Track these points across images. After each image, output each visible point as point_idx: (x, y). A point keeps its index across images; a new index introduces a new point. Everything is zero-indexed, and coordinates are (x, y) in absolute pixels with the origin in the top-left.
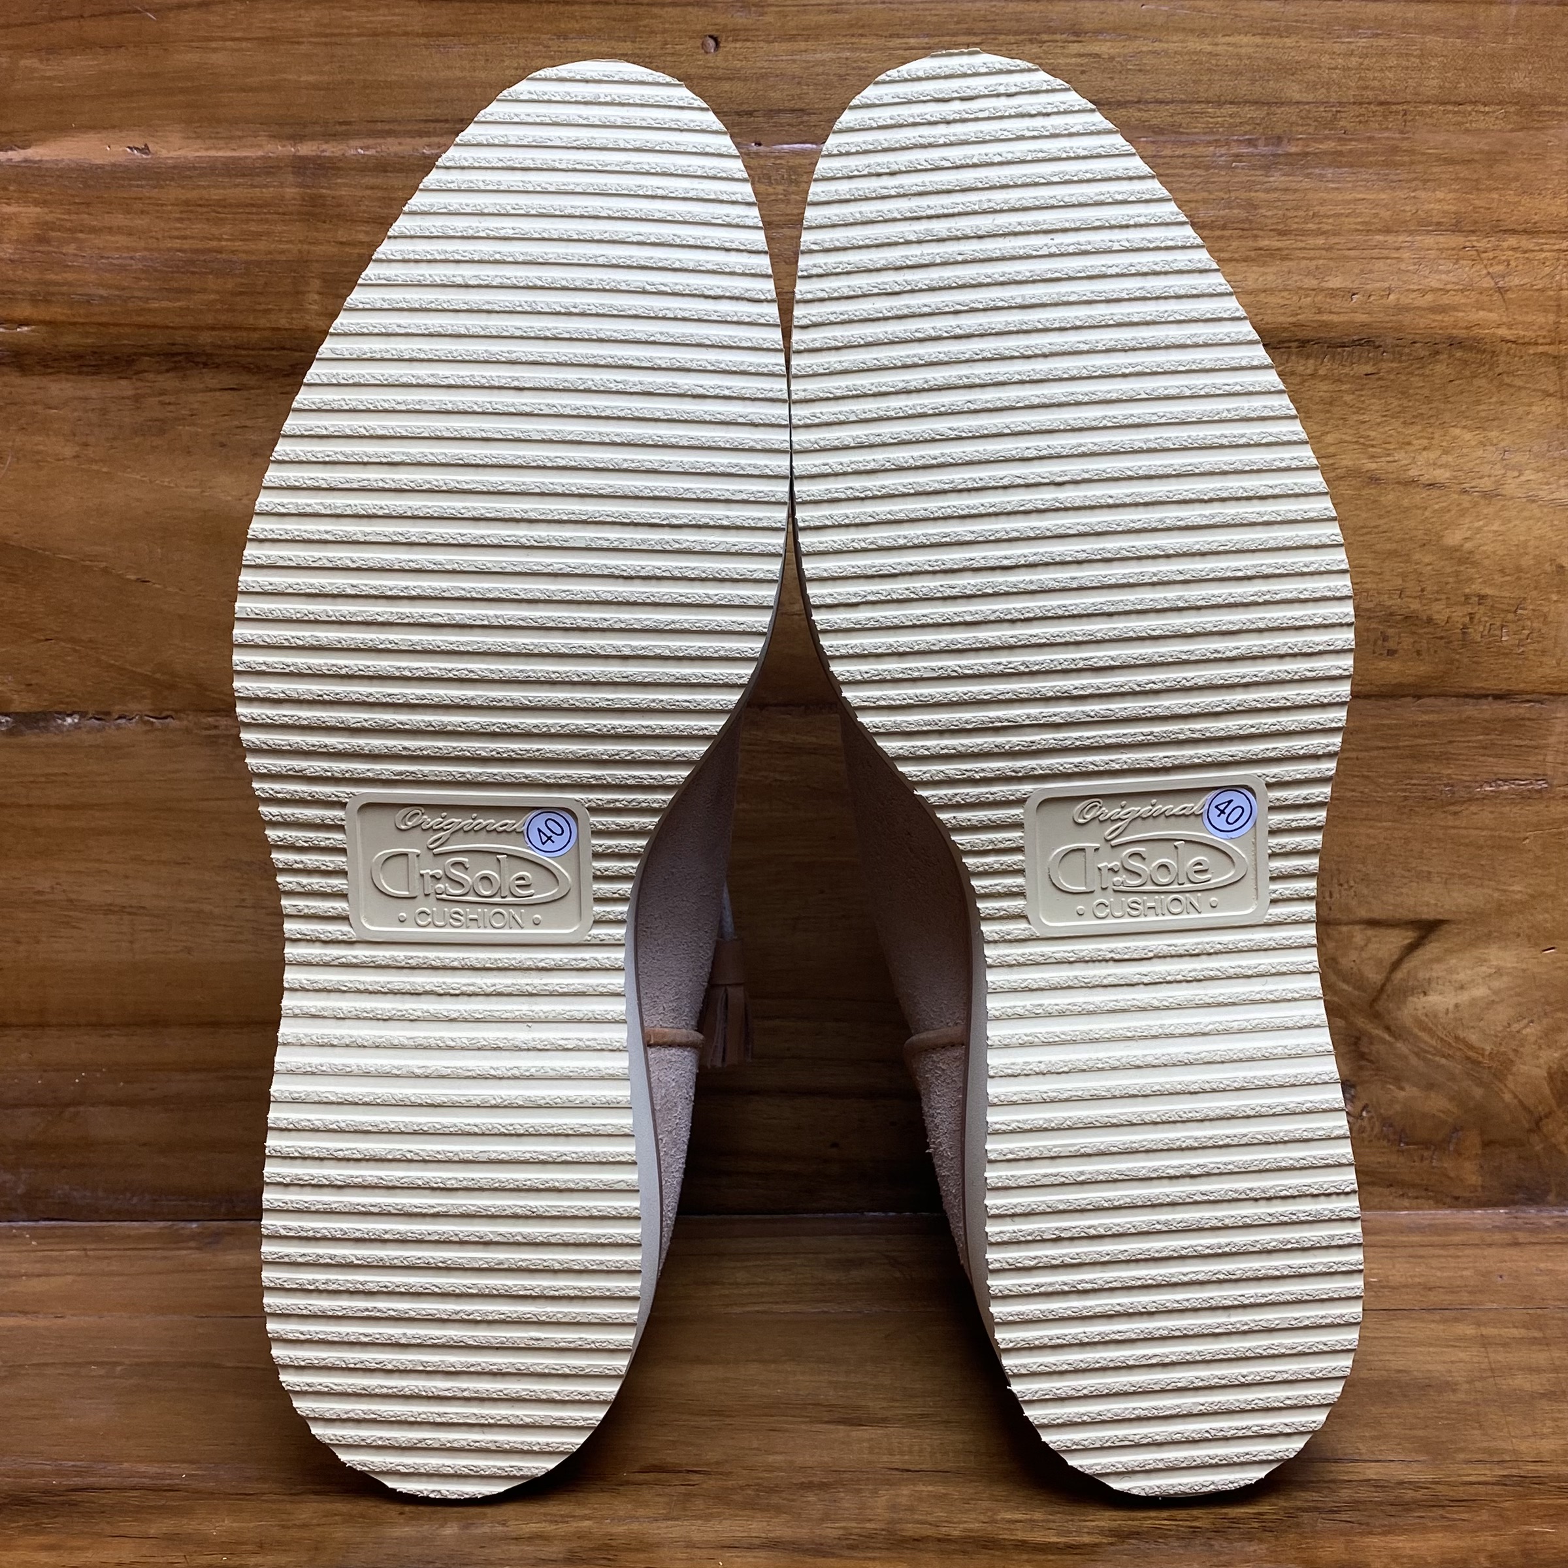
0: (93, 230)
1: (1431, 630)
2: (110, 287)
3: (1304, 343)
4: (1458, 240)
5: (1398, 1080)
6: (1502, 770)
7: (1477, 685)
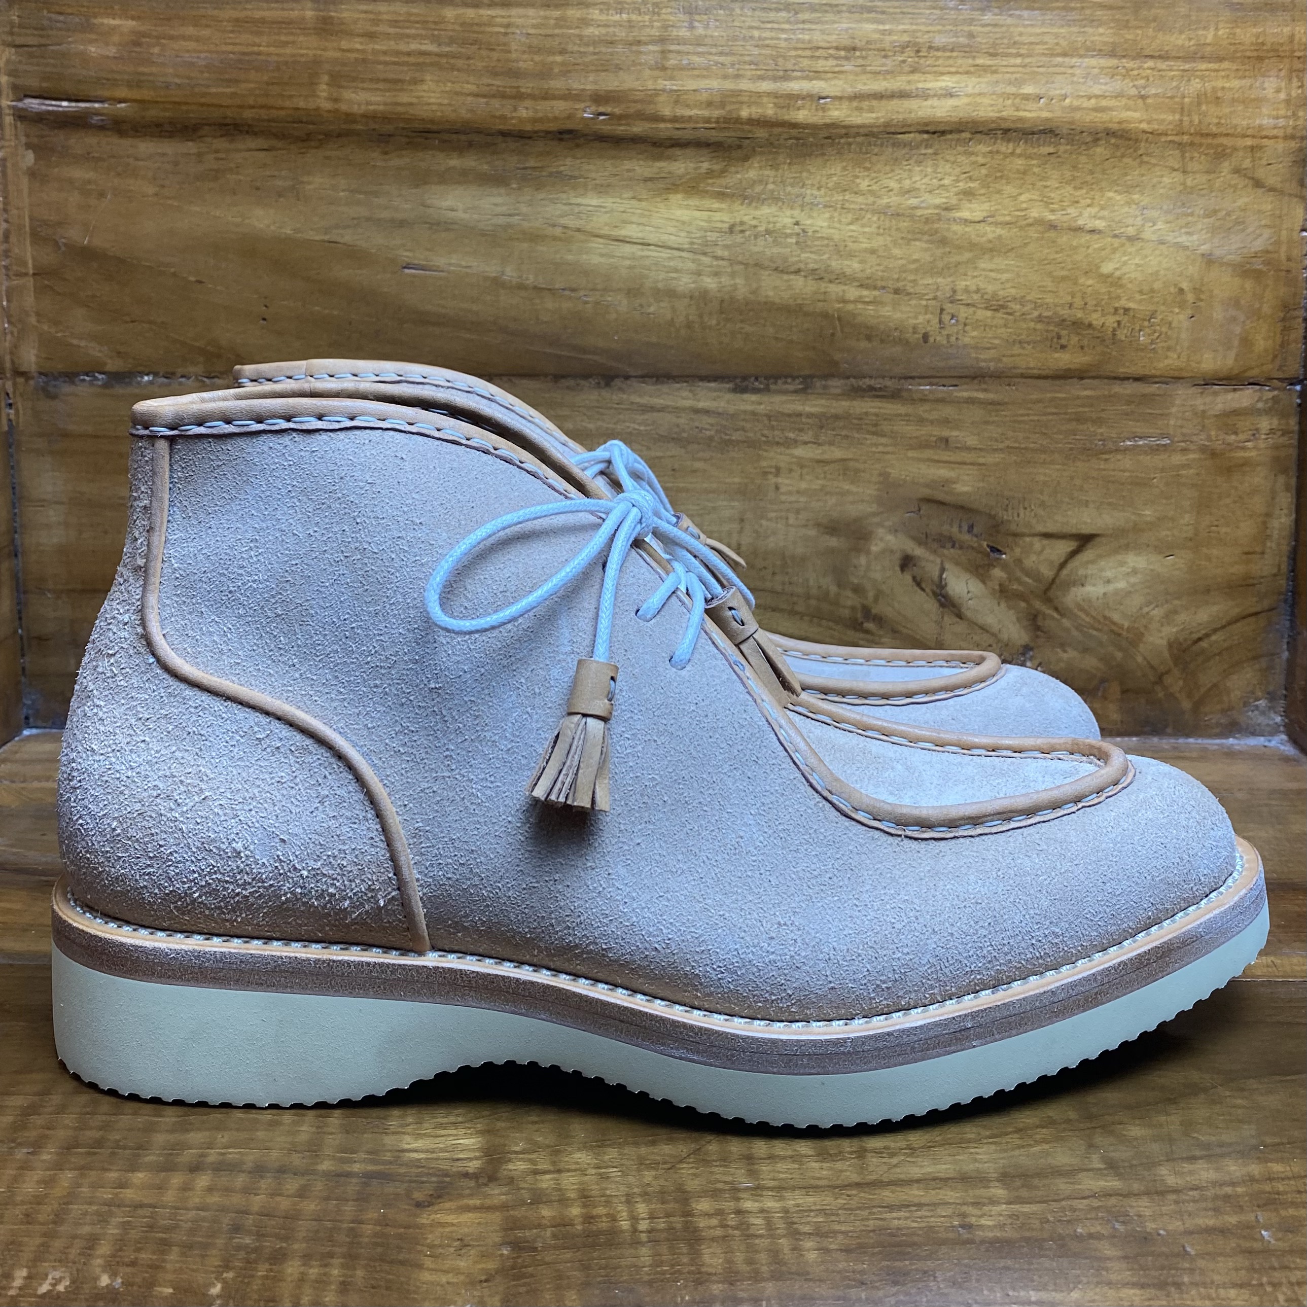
0: (172, 38)
1: (1091, 331)
2: (183, 77)
3: (1006, 131)
4: (1114, 62)
5: (1063, 646)
6: (1138, 430)
7: (1122, 370)
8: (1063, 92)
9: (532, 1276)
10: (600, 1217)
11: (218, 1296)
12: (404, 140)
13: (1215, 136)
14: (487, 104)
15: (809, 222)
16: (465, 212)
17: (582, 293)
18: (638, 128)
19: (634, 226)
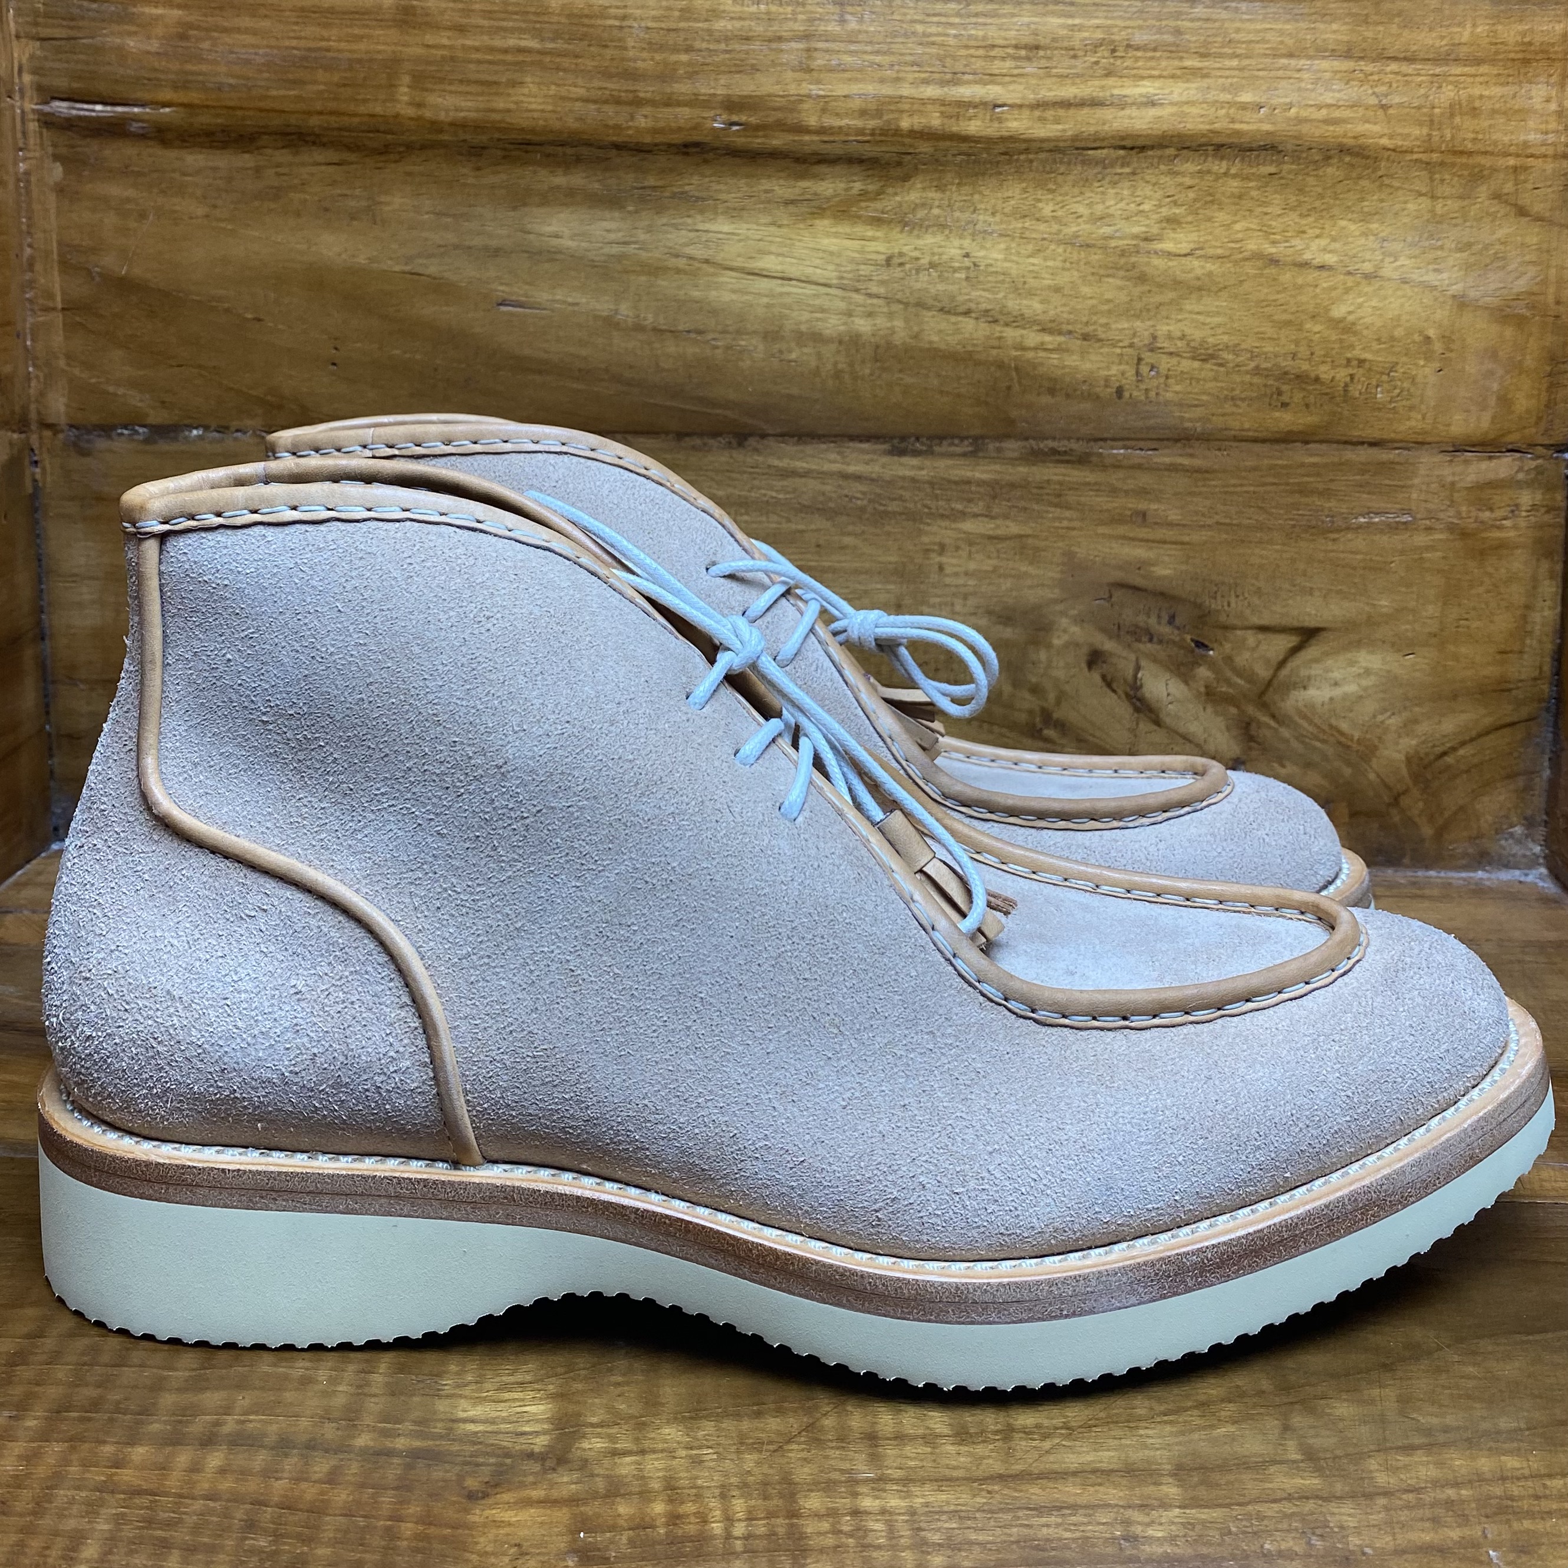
0: (225, 30)
1: (1318, 387)
2: (238, 77)
3: (1219, 147)
4: (1350, 64)
6: (1374, 504)
7: (1356, 434)
8: (1288, 100)
12: (499, 153)
13: (1470, 154)
14: (598, 111)
15: (982, 253)
16: (572, 238)
17: (710, 336)
18: (779, 141)
19: (773, 257)
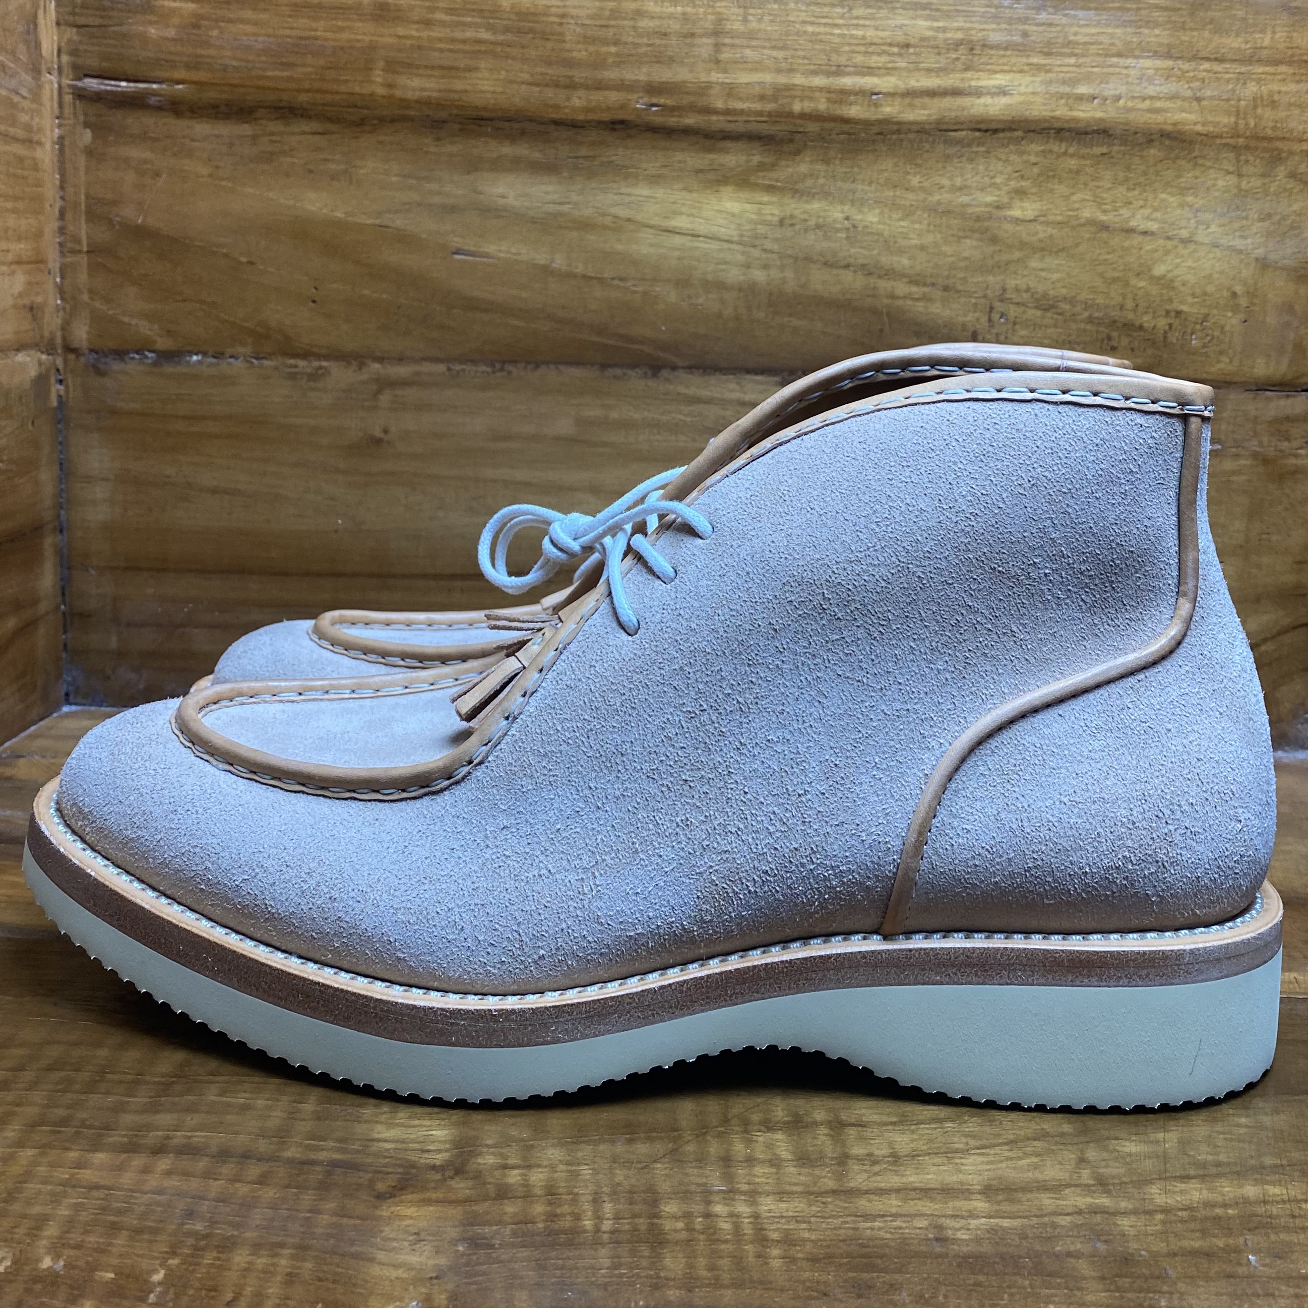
0: (230, 21)
1: (1142, 333)
2: (240, 60)
3: (1059, 131)
4: (1170, 63)
8: (1118, 92)
9: (484, 1274)
10: (564, 1215)
11: (160, 1283)
12: (457, 126)
13: (1270, 139)
14: (540, 92)
15: (859, 217)
16: (516, 199)
17: (629, 284)
18: (690, 120)
19: (684, 217)
